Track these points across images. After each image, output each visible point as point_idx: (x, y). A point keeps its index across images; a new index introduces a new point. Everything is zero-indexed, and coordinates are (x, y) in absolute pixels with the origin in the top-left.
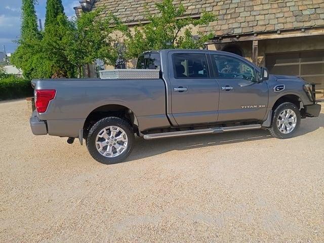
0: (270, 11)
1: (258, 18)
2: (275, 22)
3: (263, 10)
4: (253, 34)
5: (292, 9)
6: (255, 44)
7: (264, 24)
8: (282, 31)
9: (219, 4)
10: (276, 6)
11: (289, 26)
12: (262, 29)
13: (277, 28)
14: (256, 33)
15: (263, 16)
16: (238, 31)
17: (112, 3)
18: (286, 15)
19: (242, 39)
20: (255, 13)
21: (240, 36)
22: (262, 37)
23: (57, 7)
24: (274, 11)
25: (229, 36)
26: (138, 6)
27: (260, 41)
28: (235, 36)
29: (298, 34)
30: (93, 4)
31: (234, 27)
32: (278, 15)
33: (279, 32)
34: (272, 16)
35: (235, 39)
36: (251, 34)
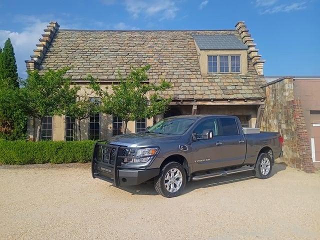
0: (204, 84)
1: (196, 88)
2: (208, 92)
3: (199, 83)
4: (193, 101)
5: (219, 84)
6: (195, 108)
7: (201, 93)
8: (215, 100)
9: (163, 74)
10: (207, 81)
11: (219, 97)
12: (200, 97)
13: (211, 98)
14: (196, 99)
15: (199, 87)
16: (182, 97)
17: (64, 61)
18: (216, 88)
19: (185, 103)
20: (192, 84)
21: (184, 100)
22: (200, 103)
23: (10, 59)
24: (207, 84)
25: (175, 100)
26: (90, 66)
27: (198, 106)
28: (180, 101)
29: (226, 103)
30: (43, 60)
31: (178, 93)
32: (210, 88)
33: (212, 101)
34: (206, 88)
35: (180, 103)
36: (192, 100)
